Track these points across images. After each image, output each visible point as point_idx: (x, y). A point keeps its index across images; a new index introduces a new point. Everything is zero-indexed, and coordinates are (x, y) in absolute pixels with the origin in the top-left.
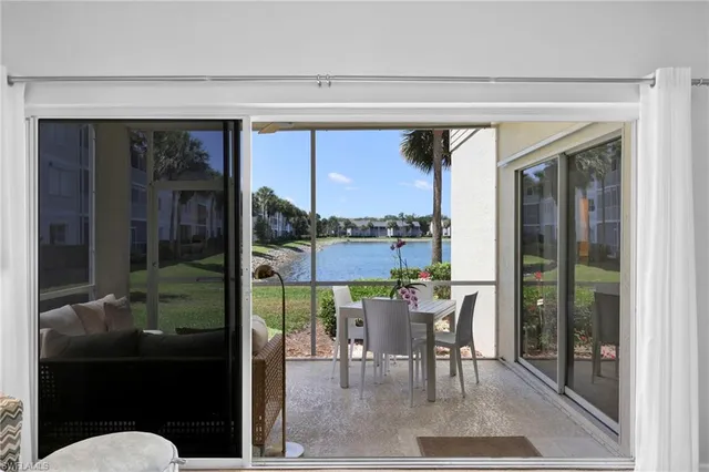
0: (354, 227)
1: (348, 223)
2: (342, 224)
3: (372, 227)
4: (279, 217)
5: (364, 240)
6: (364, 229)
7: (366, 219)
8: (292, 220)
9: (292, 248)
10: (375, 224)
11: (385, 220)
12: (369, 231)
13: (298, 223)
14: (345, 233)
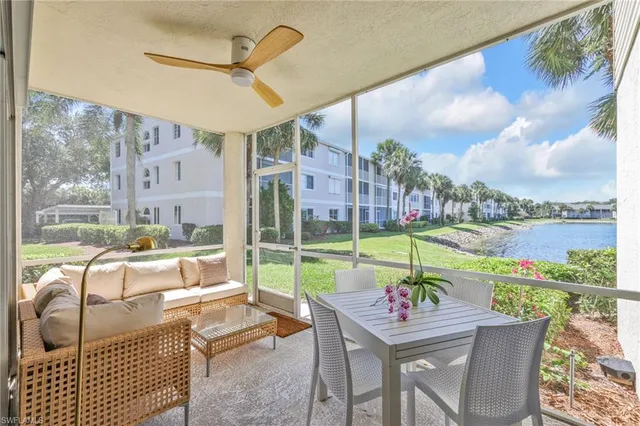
0: (570, 210)
1: (563, 207)
2: (557, 208)
3: (592, 210)
4: (492, 203)
5: (581, 221)
6: (582, 211)
7: (585, 203)
8: (504, 205)
9: (501, 226)
10: (596, 207)
11: (610, 203)
12: (588, 214)
13: (510, 207)
14: (560, 216)
